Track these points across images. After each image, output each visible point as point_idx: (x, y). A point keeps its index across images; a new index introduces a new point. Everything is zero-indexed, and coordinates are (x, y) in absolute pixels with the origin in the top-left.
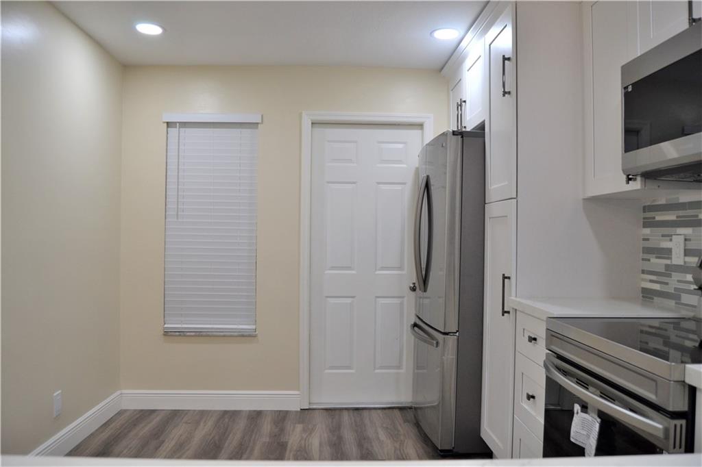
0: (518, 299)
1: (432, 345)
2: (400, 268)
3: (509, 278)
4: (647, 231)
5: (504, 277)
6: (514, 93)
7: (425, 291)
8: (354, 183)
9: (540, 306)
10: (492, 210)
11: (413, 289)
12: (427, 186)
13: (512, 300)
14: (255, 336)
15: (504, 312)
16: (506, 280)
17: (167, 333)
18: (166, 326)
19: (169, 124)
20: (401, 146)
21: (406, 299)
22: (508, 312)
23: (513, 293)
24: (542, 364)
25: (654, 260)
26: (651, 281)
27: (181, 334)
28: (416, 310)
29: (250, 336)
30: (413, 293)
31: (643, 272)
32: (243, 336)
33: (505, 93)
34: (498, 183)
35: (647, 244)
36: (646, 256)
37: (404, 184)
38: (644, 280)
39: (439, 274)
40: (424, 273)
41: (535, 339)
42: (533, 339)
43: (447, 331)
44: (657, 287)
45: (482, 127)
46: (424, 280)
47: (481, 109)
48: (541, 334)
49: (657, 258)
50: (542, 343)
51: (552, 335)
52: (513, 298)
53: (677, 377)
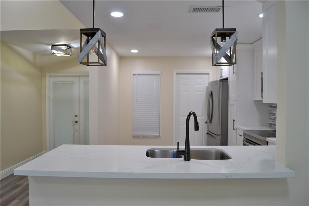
0: (237, 126)
1: (213, 138)
2: (202, 117)
3: (235, 120)
4: (270, 108)
5: (234, 120)
6: (236, 73)
7: (211, 123)
8: (188, 91)
9: (242, 127)
10: (230, 102)
11: (206, 123)
12: (212, 94)
13: (236, 126)
14: (160, 137)
15: (233, 129)
16: (234, 121)
17: (134, 136)
18: (134, 134)
19: (134, 74)
20: (202, 80)
21: (204, 126)
22: (235, 129)
23: (236, 124)
24: (242, 141)
25: (272, 116)
26: (271, 121)
27: (138, 137)
28: (207, 129)
29: (159, 137)
30: (206, 124)
31: (270, 119)
32: (156, 137)
33: (234, 73)
34: (232, 95)
35: (271, 112)
36: (270, 115)
37: (203, 91)
38: (270, 121)
39: (215, 118)
40: (211, 118)
41: (241, 135)
42: (240, 135)
43: (218, 134)
44: (272, 123)
45: (227, 79)
46: (211, 120)
47: (227, 73)
48: (242, 134)
49: (273, 115)
50: (242, 136)
51: (245, 134)
52: (236, 125)
53: (264, 140)
